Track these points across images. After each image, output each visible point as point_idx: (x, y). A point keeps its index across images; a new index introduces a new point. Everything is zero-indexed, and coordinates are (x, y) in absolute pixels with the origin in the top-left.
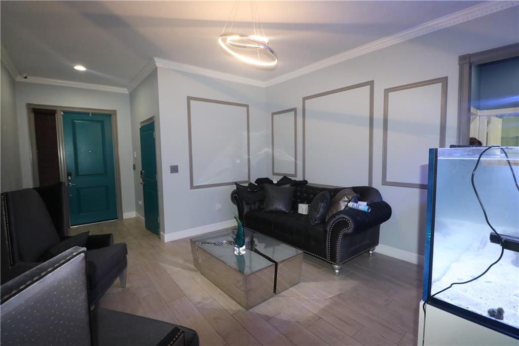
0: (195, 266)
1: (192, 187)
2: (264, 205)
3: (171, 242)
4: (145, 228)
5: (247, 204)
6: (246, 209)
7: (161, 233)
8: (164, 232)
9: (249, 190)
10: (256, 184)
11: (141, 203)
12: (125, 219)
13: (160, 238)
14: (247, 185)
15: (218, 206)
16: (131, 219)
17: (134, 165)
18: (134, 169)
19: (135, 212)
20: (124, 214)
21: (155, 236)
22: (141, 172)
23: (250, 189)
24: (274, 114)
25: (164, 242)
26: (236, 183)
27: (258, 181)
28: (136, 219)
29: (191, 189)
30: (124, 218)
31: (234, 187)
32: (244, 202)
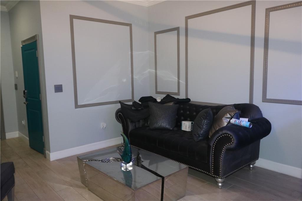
0: (82, 183)
1: (77, 106)
2: (149, 123)
3: (57, 160)
4: (29, 147)
5: (132, 122)
6: (131, 127)
7: (47, 152)
8: (50, 152)
9: (133, 108)
10: (140, 103)
11: (24, 122)
12: (9, 139)
13: (45, 157)
14: (131, 103)
15: (103, 125)
16: (13, 139)
17: (16, 85)
18: (16, 88)
19: (18, 132)
20: (6, 134)
21: (40, 155)
22: (24, 91)
23: (135, 107)
24: (156, 33)
25: (50, 160)
26: (120, 102)
27: (143, 99)
28: (20, 139)
29: (76, 108)
30: (7, 138)
31: (119, 106)
32: (128, 120)
